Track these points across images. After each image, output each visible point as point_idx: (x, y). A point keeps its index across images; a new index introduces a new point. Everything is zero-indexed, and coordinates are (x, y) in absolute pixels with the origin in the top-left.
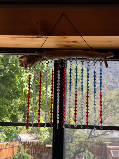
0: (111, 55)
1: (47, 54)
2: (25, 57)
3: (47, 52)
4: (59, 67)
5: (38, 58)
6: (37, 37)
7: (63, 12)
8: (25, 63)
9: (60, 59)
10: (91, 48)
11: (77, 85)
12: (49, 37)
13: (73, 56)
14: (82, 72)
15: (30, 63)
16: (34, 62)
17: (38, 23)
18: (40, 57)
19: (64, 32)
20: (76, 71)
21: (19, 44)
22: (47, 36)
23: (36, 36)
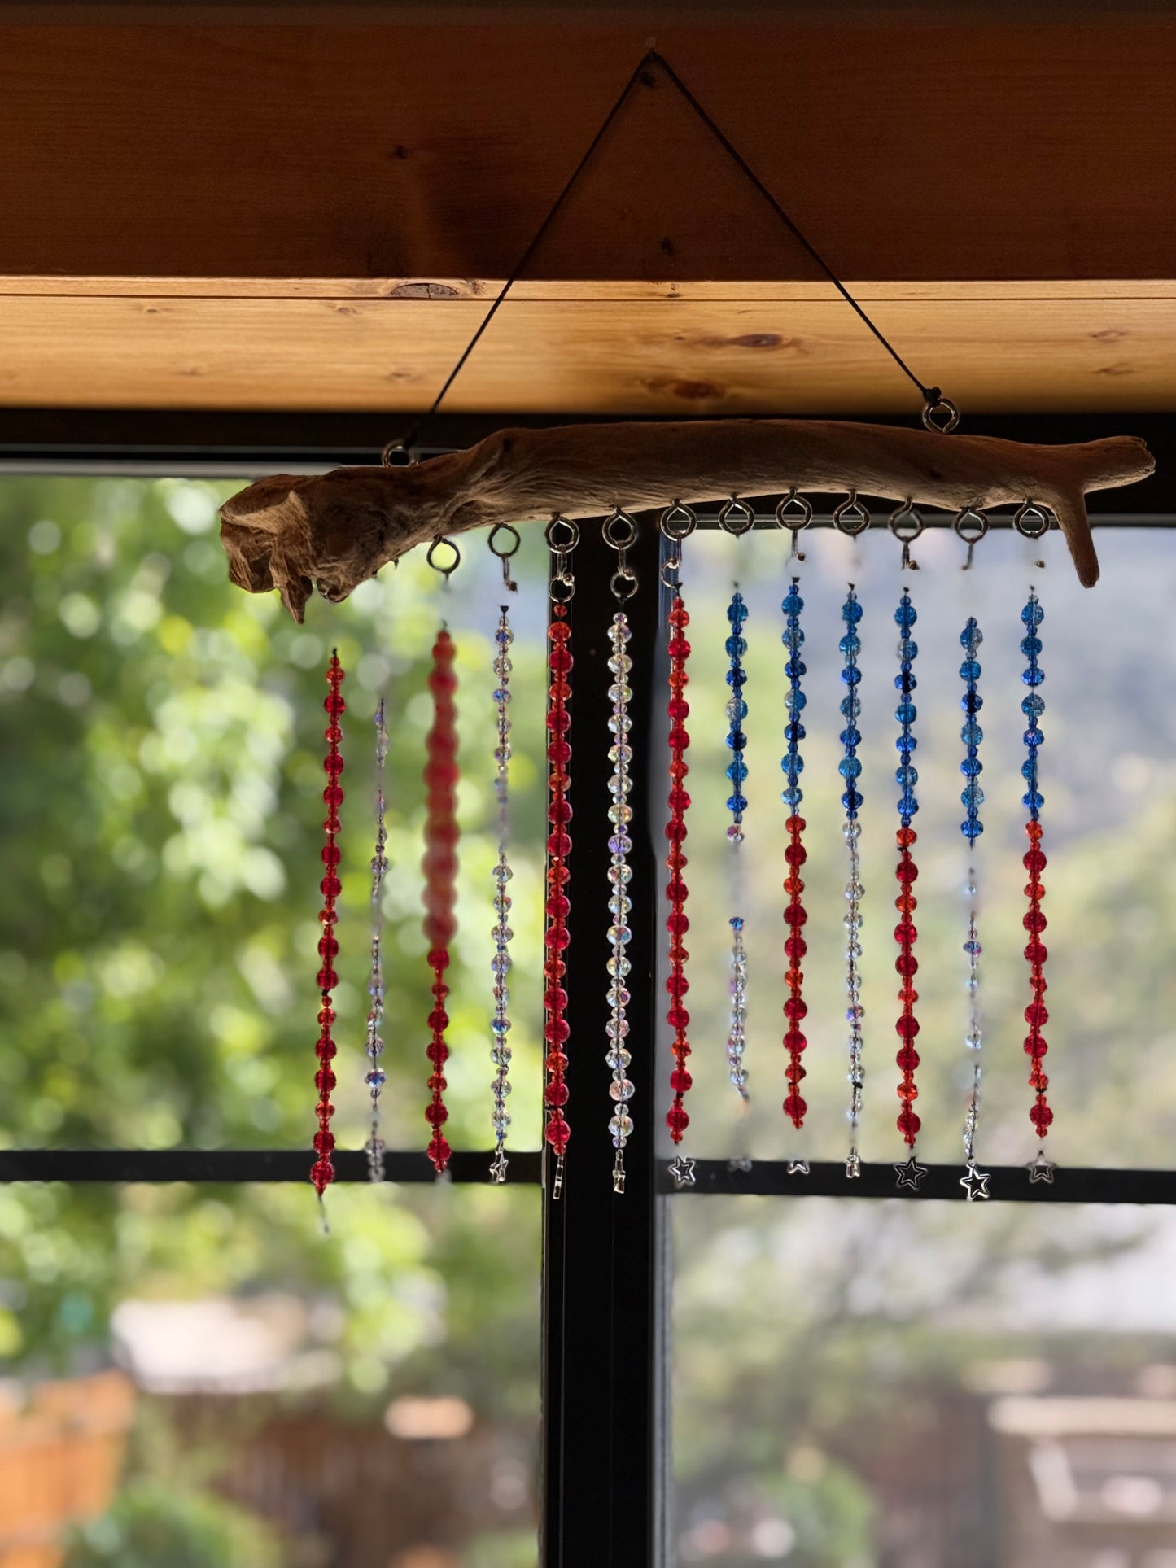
0: (1130, 461)
1: (500, 465)
2: (292, 496)
3: (508, 444)
4: (623, 585)
5: (417, 505)
6: (395, 296)
7: (651, 42)
8: (294, 553)
9: (628, 510)
10: (933, 395)
11: (800, 762)
12: (520, 288)
13: (753, 478)
14: (852, 630)
15: (339, 551)
16: (382, 538)
17: (400, 153)
18: (441, 494)
19: (667, 245)
20: (794, 624)
21: (203, 365)
22: (493, 287)
23: (384, 285)
